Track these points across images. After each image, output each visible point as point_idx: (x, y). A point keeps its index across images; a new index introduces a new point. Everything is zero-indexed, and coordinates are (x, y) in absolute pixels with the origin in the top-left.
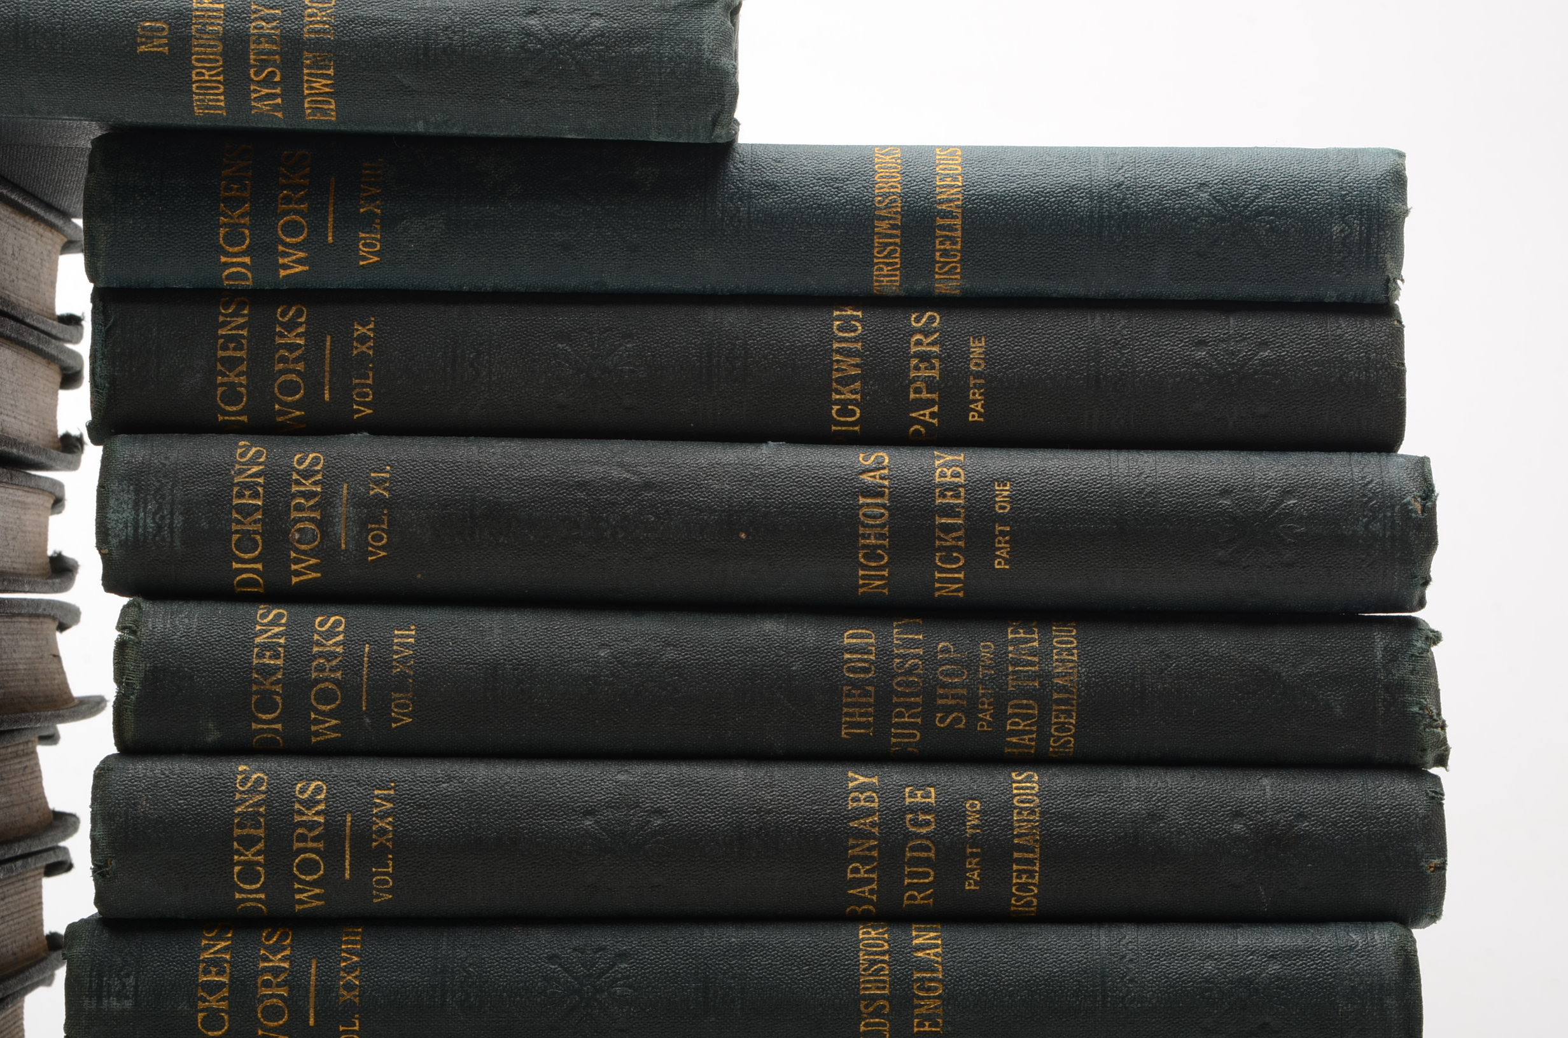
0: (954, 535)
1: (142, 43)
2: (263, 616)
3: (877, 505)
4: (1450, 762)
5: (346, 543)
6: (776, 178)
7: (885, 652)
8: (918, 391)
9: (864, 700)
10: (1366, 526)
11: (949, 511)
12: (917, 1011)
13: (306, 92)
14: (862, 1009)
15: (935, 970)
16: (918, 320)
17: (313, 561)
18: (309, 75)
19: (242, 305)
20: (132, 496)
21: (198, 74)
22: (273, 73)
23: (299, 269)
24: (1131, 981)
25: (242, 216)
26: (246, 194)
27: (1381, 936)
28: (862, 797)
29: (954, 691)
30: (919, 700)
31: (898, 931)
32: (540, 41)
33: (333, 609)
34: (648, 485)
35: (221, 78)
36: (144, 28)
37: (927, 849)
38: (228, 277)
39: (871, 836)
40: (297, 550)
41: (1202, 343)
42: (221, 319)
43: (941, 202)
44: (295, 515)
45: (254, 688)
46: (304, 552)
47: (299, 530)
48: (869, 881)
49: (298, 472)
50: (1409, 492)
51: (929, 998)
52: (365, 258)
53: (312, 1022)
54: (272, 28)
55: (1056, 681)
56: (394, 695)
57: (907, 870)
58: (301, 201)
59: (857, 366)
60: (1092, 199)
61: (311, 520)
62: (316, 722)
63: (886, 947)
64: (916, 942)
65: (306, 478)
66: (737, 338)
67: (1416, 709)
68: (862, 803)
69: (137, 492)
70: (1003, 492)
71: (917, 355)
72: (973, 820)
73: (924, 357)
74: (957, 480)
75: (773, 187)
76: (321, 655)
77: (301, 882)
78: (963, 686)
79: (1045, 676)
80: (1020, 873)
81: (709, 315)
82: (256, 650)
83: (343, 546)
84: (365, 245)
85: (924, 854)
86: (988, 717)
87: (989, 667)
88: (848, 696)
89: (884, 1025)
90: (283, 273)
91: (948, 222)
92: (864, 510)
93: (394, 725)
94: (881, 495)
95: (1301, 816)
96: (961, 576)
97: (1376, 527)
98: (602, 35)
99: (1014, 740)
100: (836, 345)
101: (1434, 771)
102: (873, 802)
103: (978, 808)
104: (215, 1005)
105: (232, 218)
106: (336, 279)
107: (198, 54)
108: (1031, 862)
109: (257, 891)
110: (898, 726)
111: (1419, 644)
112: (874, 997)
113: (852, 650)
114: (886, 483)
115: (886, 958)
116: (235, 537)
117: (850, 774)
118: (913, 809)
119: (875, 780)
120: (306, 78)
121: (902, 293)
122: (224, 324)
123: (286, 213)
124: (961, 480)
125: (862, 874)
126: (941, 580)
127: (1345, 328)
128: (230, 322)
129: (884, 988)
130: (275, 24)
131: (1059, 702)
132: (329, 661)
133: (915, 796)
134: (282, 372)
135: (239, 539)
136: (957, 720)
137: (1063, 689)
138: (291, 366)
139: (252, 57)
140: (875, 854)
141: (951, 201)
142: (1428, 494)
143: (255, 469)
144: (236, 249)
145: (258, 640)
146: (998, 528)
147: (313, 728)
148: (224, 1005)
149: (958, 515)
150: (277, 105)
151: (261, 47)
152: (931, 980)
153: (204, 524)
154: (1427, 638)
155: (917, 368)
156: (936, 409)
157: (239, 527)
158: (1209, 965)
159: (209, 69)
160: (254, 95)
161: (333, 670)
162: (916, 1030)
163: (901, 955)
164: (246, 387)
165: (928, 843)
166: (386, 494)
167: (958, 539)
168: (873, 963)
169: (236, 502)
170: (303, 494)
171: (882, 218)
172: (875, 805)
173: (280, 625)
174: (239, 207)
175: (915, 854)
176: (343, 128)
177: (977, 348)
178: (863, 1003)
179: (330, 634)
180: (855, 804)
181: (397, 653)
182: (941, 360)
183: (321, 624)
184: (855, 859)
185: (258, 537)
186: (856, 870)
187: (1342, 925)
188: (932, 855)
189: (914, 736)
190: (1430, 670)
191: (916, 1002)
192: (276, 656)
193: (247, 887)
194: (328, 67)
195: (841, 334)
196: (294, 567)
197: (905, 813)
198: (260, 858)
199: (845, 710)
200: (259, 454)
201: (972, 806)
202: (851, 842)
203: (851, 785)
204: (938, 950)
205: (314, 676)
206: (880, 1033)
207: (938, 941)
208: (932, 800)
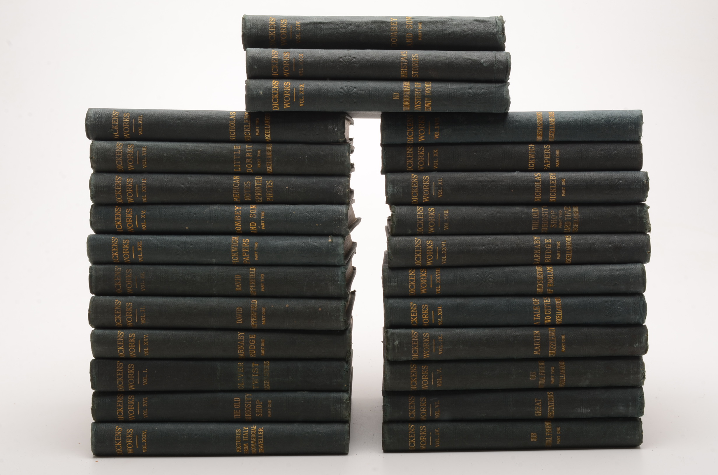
0: (554, 190)
1: (394, 97)
2: (418, 208)
3: (539, 184)
4: (651, 232)
5: (434, 194)
6: (517, 119)
7: (540, 213)
8: (546, 161)
9: (537, 222)
10: (635, 186)
11: (553, 185)
12: (548, 283)
13: (426, 106)
14: (538, 282)
15: (552, 275)
16: (545, 147)
17: (427, 198)
18: (427, 102)
19: (411, 147)
20: (392, 186)
21: (405, 103)
22: (419, 102)
23: (423, 139)
24: (590, 276)
25: (412, 130)
26: (412, 125)
27: (638, 266)
28: (537, 241)
29: (554, 220)
30: (547, 222)
31: (544, 267)
32: (472, 94)
33: (432, 207)
34: (493, 181)
35: (409, 104)
36: (394, 94)
37: (550, 251)
38: (409, 141)
39: (539, 249)
40: (424, 196)
41: (602, 150)
42: (407, 150)
43: (551, 123)
44: (424, 189)
45: (418, 223)
46: (426, 196)
47: (425, 192)
48: (538, 258)
49: (424, 180)
50: (644, 179)
51: (551, 280)
52: (436, 137)
53: (431, 287)
54: (419, 93)
55: (574, 218)
56: (445, 224)
57: (546, 255)
58: (423, 126)
59: (534, 156)
60: (580, 122)
61: (427, 190)
62: (430, 229)
63: (542, 270)
64: (547, 269)
65: (426, 181)
66: (510, 151)
67: (645, 222)
68: (537, 243)
69: (393, 185)
70: (564, 181)
71: (546, 154)
72: (558, 246)
73: (547, 154)
74: (554, 179)
75: (516, 121)
76: (430, 216)
77: (428, 260)
78: (556, 219)
79: (572, 217)
80: (568, 255)
81: (504, 146)
82: (418, 215)
83: (434, 195)
84: (436, 135)
85: (549, 252)
86: (561, 225)
87: (561, 215)
88: (534, 222)
89: (542, 285)
90: (419, 140)
91: (552, 127)
92: (536, 185)
93: (445, 229)
94: (539, 182)
95: (623, 243)
96: (555, 197)
97: (637, 186)
98: (484, 93)
99: (566, 229)
100: (529, 152)
101: (648, 233)
102: (539, 242)
103: (559, 243)
104: (412, 284)
105: (410, 130)
106: (430, 141)
107: (405, 99)
108: (570, 253)
109: (419, 262)
110: (543, 227)
111: (646, 209)
112: (540, 280)
113: (534, 212)
114: (540, 180)
115: (542, 272)
116: (412, 193)
117: (534, 237)
118: (547, 244)
119: (539, 238)
120: (426, 103)
121: (542, 141)
122: (408, 151)
123: (421, 129)
124: (555, 179)
125: (537, 256)
126: (551, 198)
127: (631, 146)
128: (409, 150)
129: (542, 278)
130: (420, 93)
131: (575, 222)
132: (432, 217)
133: (547, 241)
134: (420, 160)
135: (413, 194)
136: (555, 226)
137: (576, 219)
138: (421, 159)
139: (415, 99)
140: (540, 252)
141: (553, 123)
142: (648, 179)
143: (416, 180)
144: (410, 136)
145: (418, 213)
146: (563, 188)
147: (429, 230)
148: (414, 284)
149: (555, 186)
150: (420, 108)
151: (417, 97)
152: (551, 276)
153: (406, 191)
154: (647, 208)
155: (546, 156)
156: (549, 164)
157: (413, 191)
158: (605, 272)
159: (407, 102)
160: (415, 107)
161: (433, 219)
162: (548, 286)
163: (545, 272)
164: (413, 163)
165: (550, 250)
166: (442, 184)
167: (555, 190)
168: (540, 273)
169: (412, 186)
170: (425, 184)
171: (539, 127)
172: (539, 243)
173: (422, 210)
174: (411, 128)
175: (547, 252)
176: (432, 112)
177: (558, 152)
178: (538, 281)
179: (432, 212)
180: (535, 243)
181: (445, 215)
182: (550, 155)
183: (430, 210)
184: (536, 253)
185: (417, 193)
186: (536, 256)
187: (630, 264)
188: (551, 252)
189: (546, 229)
190: (647, 214)
191: (548, 281)
192: (422, 216)
193: (418, 261)
194: (430, 101)
195: (530, 150)
196: (424, 199)
197: (545, 244)
198: (420, 256)
199: (533, 224)
200: (416, 177)
201: (558, 243)
202: (535, 250)
203: (534, 239)
204: (552, 271)
205: (429, 220)
206: (541, 287)
207: (552, 269)
208: (550, 242)
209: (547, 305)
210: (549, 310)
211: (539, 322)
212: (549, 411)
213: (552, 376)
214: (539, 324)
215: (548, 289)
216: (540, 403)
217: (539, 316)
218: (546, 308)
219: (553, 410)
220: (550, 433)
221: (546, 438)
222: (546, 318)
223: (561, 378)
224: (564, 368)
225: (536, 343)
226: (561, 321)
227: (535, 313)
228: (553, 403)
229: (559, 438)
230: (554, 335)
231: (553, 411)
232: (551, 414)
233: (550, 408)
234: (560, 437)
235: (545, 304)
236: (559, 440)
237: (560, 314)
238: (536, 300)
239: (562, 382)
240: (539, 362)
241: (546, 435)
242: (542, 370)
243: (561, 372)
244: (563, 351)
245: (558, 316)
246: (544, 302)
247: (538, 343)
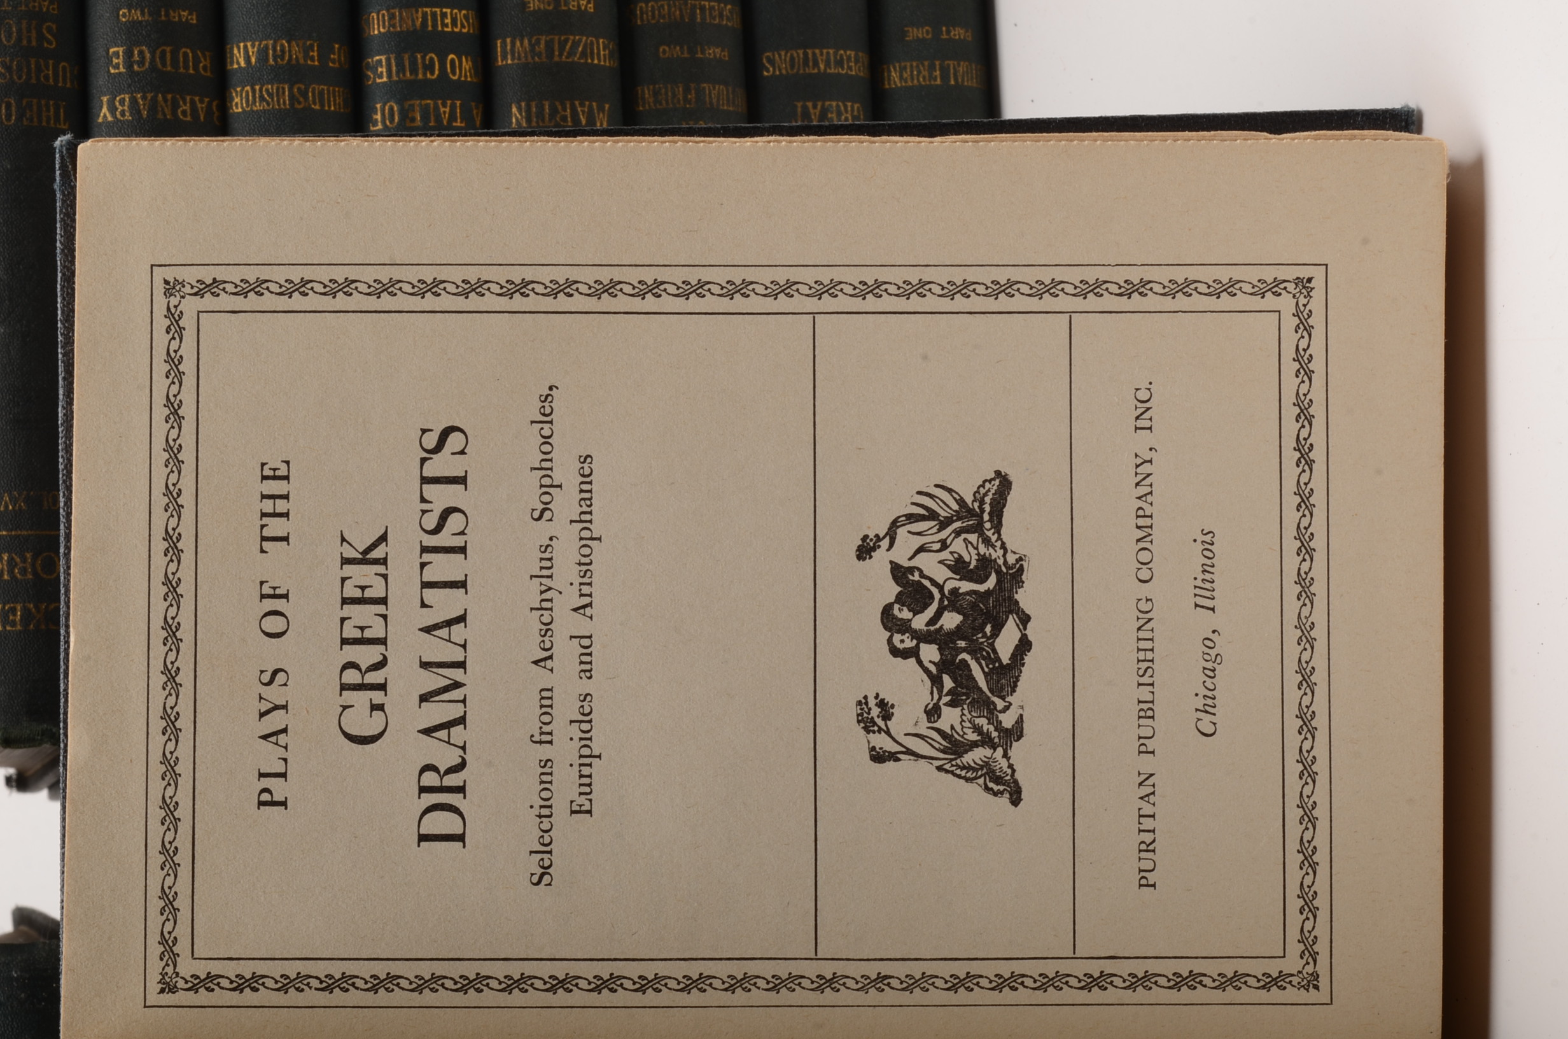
9: (35, 108)
12: (302, 61)
14: (301, 106)
15: (267, 47)
28: (121, 109)
29: (24, 31)
30: (33, 61)
31: (235, 80)
37: (163, 53)
39: (154, 99)
48: (193, 103)
51: (290, 51)
57: (182, 70)
63: (248, 88)
64: (243, 64)
68: (126, 108)
72: (137, 15)
78: (19, 24)
82: (8, 628)
85: (168, 56)
86: (46, 3)
88: (31, 120)
89: (314, 90)
102: (124, 99)
103: (126, 11)
110: (56, 80)
112: (292, 97)
115: (257, 87)
117: (100, 120)
118: (129, 64)
119: (105, 99)
125: (187, 108)
129: (283, 89)
132: (16, 564)
133: (118, 64)
136: (49, 30)
140: (169, 96)
152: (274, 50)
161: (24, 560)
162: (316, 63)
163: (253, 76)
165: (158, 52)
168: (262, 98)
172: (127, 97)
175: (168, 63)
178: (297, 106)
180: (127, 114)
184: (174, 115)
186: (184, 113)
188: (168, 49)
189: (65, 66)
191: (294, 62)
192: (14, 610)
197: (133, 72)
199: (44, 124)
201: (124, 15)
202: (160, 116)
203: (110, 119)
204: (249, 44)
205: (30, 577)
206: (321, 93)
207: (242, 45)
208: (121, 50)
209: (401, 68)
210: (420, 61)
211: (473, 104)
212: (843, 69)
213: (700, 55)
214: (481, 106)
215: (331, 65)
216: (810, 104)
217: (449, 102)
218: (414, 71)
219: (835, 54)
220: (932, 68)
221: (952, 82)
222: (454, 73)
223: (703, 18)
224: (662, 6)
225: (564, 118)
226: (464, 12)
227: (432, 118)
228: (810, 52)
229: (948, 32)
230: (526, 42)
231: (841, 55)
232: (852, 64)
233: (828, 64)
234: (944, 29)
235: (395, 78)
236: (958, 33)
237: (434, 15)
238: (379, 117)
239: (721, 16)
240: (641, 108)
241: (939, 82)
242: (674, 95)
243: (682, 16)
244: (591, 5)
245: (447, 26)
246: (385, 79)
247: (560, 107)
